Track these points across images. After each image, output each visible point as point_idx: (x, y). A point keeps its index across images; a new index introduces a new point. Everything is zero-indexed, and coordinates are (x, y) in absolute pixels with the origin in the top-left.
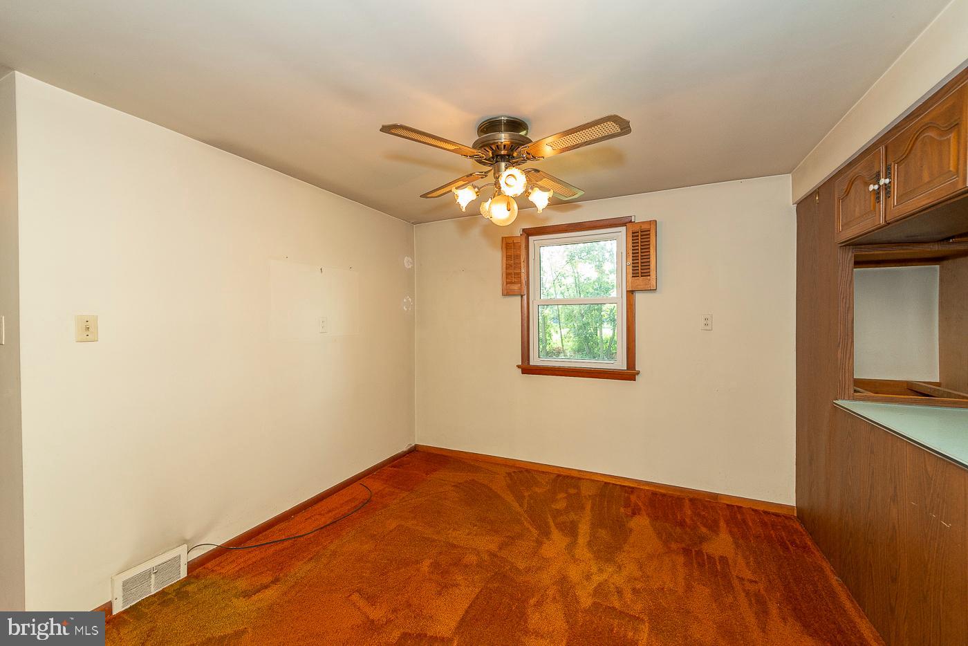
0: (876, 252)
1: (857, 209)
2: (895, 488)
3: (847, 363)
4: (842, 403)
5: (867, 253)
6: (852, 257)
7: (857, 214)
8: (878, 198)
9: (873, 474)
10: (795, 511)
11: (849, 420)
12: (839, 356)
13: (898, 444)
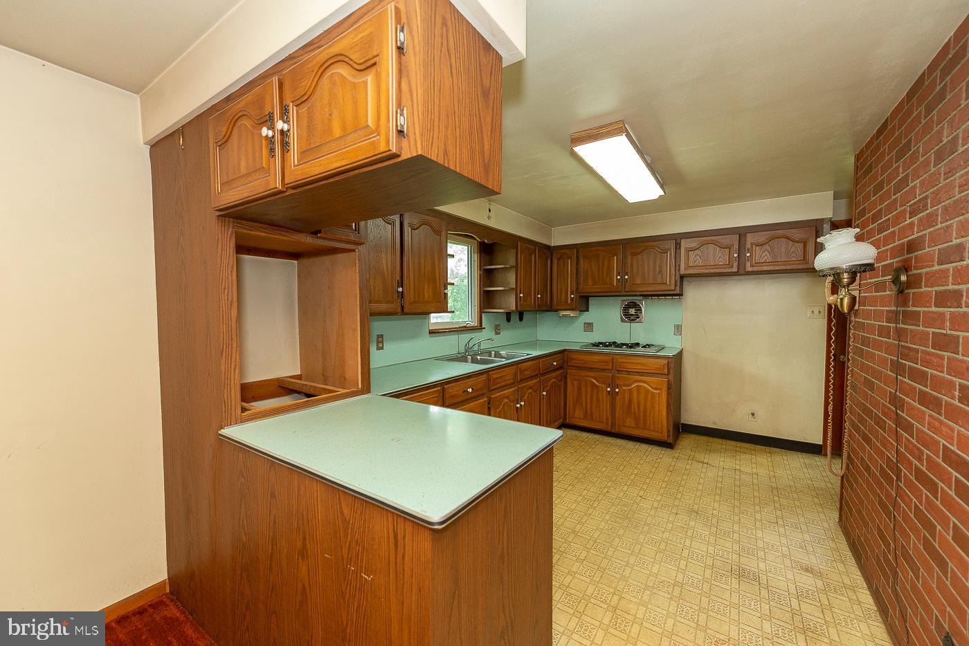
0: (258, 233)
1: (243, 164)
2: (304, 539)
3: (232, 375)
4: (231, 432)
5: (249, 232)
6: (232, 233)
7: (243, 170)
8: (272, 150)
9: (275, 522)
10: (168, 586)
11: (241, 456)
12: (223, 368)
13: (307, 482)
